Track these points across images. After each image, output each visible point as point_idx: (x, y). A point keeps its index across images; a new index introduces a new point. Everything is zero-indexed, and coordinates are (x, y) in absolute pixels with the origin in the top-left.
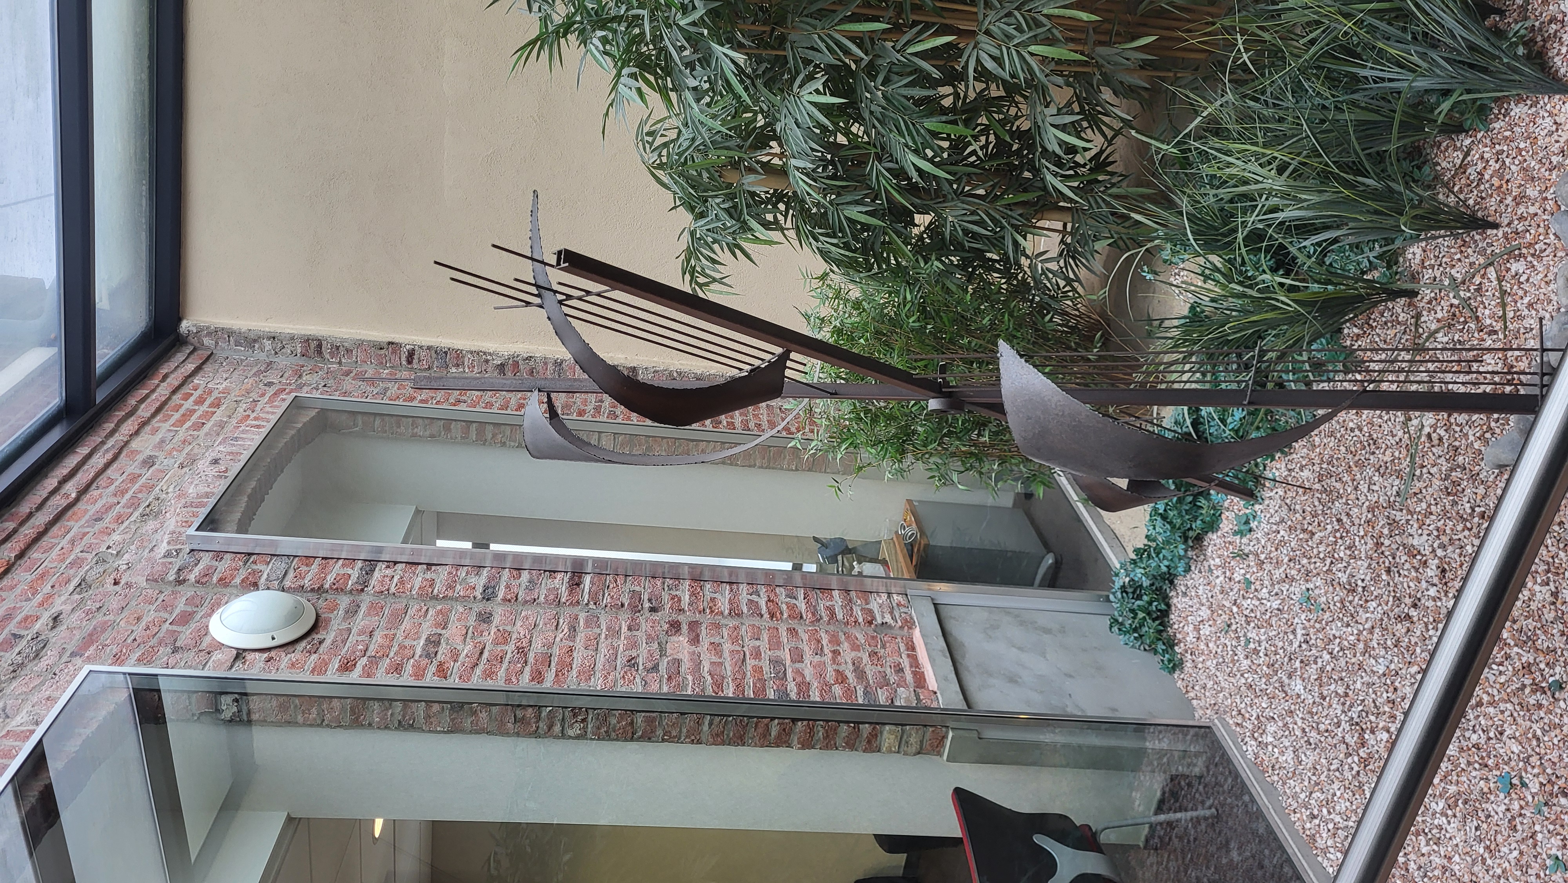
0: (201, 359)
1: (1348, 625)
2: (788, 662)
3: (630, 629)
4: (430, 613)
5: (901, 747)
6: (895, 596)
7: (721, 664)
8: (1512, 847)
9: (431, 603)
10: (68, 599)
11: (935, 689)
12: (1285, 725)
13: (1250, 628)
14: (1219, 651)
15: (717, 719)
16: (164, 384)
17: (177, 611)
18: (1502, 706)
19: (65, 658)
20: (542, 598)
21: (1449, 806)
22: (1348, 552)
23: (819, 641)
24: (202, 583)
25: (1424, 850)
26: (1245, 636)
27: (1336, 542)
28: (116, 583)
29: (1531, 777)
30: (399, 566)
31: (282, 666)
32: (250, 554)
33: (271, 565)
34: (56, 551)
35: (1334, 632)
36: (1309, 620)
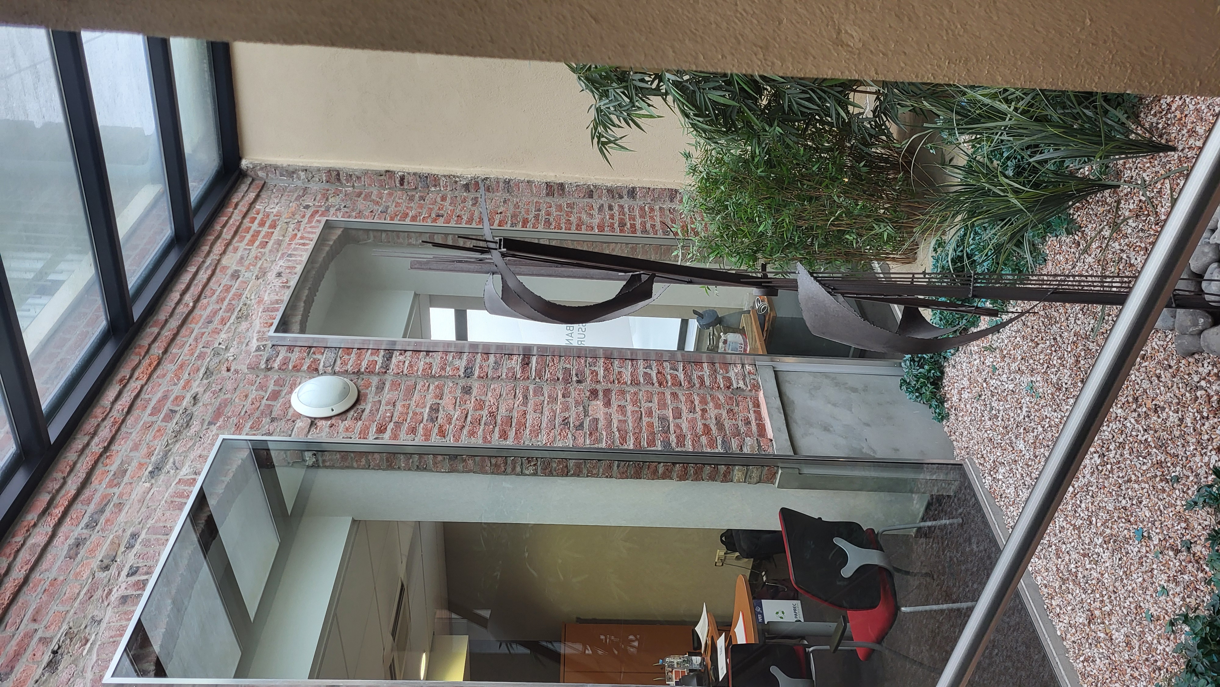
0: (258, 187)
1: (1055, 411)
2: (671, 419)
3: (564, 396)
4: (431, 388)
5: (747, 479)
6: (747, 366)
7: (625, 421)
8: (1139, 575)
9: (431, 380)
10: (200, 383)
11: (772, 438)
12: (1010, 470)
13: (993, 400)
14: (973, 411)
15: (622, 463)
16: (236, 211)
17: (269, 391)
18: (1143, 485)
19: (205, 427)
20: (504, 376)
21: (1105, 542)
22: (1059, 361)
23: (692, 402)
24: (283, 370)
25: (1088, 566)
26: (990, 404)
27: (1051, 353)
28: (228, 370)
29: (1154, 534)
30: (409, 354)
31: (340, 431)
32: (310, 347)
33: (325, 355)
34: (187, 348)
35: (1046, 413)
36: (1031, 402)
